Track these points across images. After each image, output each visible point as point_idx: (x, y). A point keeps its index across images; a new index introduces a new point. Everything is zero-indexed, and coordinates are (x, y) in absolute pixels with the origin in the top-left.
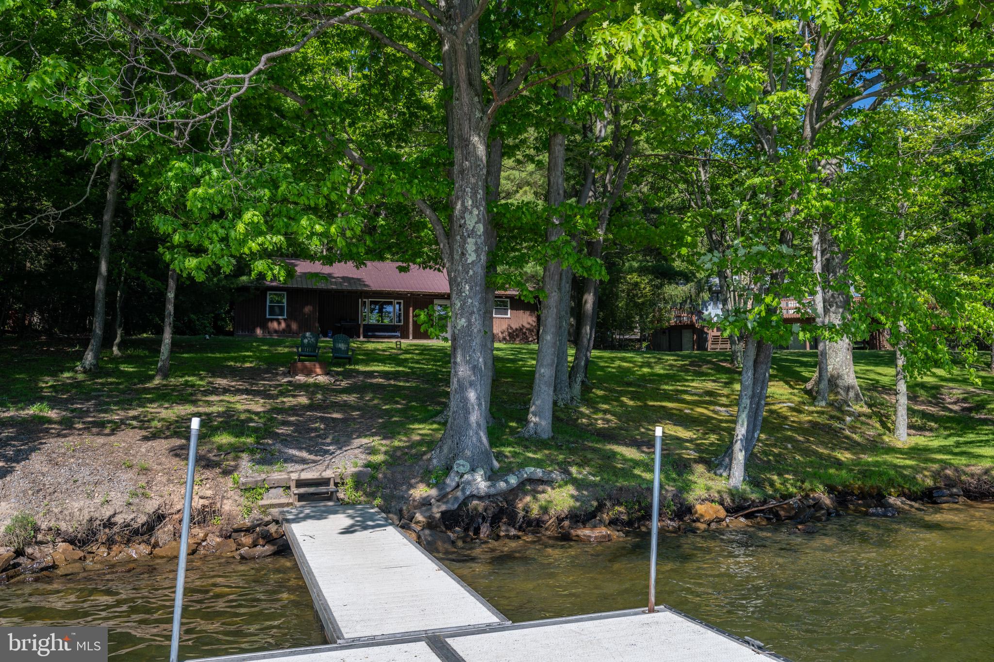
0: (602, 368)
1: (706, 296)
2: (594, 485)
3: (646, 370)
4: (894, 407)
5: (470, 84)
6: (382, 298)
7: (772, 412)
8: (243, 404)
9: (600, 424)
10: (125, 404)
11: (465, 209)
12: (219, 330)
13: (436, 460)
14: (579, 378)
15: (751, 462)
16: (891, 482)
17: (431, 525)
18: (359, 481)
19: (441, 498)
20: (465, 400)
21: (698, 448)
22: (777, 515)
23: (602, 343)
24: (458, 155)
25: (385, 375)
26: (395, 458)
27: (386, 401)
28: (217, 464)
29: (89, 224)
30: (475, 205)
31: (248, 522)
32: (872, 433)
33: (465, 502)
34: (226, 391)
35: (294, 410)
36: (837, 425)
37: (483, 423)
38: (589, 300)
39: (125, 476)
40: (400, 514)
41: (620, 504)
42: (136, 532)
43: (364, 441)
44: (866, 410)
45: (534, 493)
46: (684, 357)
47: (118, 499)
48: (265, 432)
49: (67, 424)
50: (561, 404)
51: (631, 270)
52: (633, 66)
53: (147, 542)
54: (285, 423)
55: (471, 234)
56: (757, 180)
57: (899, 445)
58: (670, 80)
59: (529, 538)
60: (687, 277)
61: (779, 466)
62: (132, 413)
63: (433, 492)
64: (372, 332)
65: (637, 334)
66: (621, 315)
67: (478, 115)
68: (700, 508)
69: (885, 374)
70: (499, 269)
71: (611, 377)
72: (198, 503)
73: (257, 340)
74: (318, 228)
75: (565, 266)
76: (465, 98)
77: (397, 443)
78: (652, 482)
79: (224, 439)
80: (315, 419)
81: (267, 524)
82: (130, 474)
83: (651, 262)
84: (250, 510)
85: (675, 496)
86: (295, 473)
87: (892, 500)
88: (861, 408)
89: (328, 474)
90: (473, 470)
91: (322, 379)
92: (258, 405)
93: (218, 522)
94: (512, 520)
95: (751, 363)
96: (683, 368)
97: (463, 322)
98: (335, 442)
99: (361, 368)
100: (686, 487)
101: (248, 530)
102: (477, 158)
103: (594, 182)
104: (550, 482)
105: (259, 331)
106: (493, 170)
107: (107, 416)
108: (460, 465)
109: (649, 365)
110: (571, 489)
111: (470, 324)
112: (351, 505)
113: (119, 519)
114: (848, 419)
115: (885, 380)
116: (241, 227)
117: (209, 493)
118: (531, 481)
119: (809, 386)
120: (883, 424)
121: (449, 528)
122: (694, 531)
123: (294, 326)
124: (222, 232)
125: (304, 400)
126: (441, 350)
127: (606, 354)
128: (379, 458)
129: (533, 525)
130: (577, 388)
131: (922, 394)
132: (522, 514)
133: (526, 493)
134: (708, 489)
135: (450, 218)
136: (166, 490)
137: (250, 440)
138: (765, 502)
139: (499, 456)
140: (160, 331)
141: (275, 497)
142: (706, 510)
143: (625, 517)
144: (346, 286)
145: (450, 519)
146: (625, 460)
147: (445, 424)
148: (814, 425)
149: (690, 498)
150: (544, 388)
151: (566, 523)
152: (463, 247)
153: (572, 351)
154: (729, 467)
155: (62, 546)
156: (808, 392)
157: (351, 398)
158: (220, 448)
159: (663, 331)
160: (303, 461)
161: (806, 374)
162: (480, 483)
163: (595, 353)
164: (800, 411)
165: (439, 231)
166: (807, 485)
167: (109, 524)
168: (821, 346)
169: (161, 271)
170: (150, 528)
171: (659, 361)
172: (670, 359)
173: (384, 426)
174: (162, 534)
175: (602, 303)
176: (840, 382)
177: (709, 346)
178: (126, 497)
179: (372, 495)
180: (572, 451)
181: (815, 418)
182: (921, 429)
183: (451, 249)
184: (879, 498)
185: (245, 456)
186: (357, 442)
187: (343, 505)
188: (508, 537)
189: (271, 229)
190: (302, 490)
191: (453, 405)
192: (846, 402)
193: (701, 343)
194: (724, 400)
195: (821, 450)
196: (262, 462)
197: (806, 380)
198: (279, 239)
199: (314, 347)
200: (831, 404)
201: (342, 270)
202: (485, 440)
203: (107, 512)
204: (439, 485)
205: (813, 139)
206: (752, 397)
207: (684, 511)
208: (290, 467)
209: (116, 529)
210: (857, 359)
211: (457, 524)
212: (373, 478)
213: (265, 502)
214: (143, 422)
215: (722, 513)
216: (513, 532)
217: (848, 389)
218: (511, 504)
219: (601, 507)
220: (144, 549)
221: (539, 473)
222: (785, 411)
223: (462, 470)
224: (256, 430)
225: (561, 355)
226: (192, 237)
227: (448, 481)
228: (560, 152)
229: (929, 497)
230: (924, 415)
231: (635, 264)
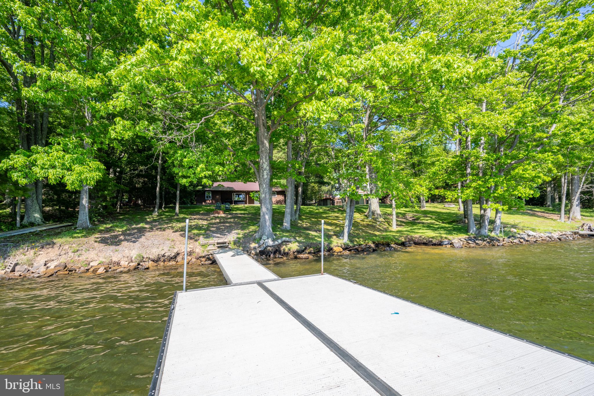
0: (304, 211)
1: (334, 190)
2: (304, 242)
3: (317, 211)
4: (392, 219)
5: (264, 125)
6: (239, 193)
7: (355, 221)
8: (200, 222)
9: (304, 226)
10: (167, 223)
11: (263, 163)
12: (192, 203)
13: (257, 235)
14: (298, 213)
15: (350, 235)
16: (392, 240)
17: (256, 254)
18: (235, 243)
19: (259, 247)
20: (265, 218)
21: (334, 232)
22: (358, 250)
23: (304, 204)
24: (260, 146)
25: (241, 214)
26: (245, 236)
27: (241, 221)
28: (194, 239)
29: (154, 173)
30: (266, 161)
31: (203, 255)
32: (385, 227)
33: (266, 248)
34: (195, 219)
35: (215, 224)
36: (374, 224)
37: (270, 226)
38: (300, 189)
39: (168, 242)
40: (247, 251)
41: (311, 247)
42: (172, 258)
43: (236, 231)
44: (383, 220)
45: (286, 245)
46: (328, 207)
47: (166, 249)
48: (207, 229)
49: (151, 229)
50: (293, 220)
51: (312, 182)
52: (313, 116)
53: (175, 261)
54: (213, 227)
55: (265, 169)
56: (349, 151)
57: (394, 230)
58: (324, 119)
59: (285, 258)
60: (329, 184)
61: (358, 236)
62: (169, 225)
63: (257, 245)
64: (236, 202)
65: (314, 202)
66: (309, 195)
67: (266, 134)
68: (335, 249)
69: (389, 210)
70: (274, 180)
71: (307, 213)
72: (189, 250)
73: (203, 205)
74: (221, 169)
75: (293, 178)
76: (262, 129)
77: (245, 232)
78: (321, 241)
79: (196, 231)
80: (221, 226)
81: (209, 255)
82: (169, 242)
83: (317, 180)
84: (204, 251)
85: (327, 245)
86: (216, 240)
87: (392, 245)
88: (381, 219)
89: (226, 241)
90: (268, 238)
91: (223, 215)
92: (205, 223)
93: (194, 255)
94: (280, 252)
95: (349, 206)
96: (328, 210)
97: (263, 196)
98: (227, 232)
99: (234, 212)
100: (331, 243)
101: (203, 257)
102: (266, 147)
103: (300, 156)
104: (290, 242)
105: (204, 203)
106: (271, 153)
107: (162, 226)
108: (264, 237)
109: (318, 209)
110: (297, 244)
111: (266, 196)
112: (234, 249)
113: (166, 254)
114: (378, 223)
115: (389, 212)
116: (199, 169)
117: (192, 247)
118: (285, 241)
119: (366, 214)
120: (389, 224)
121: (261, 255)
122: (333, 255)
123: (214, 202)
124: (193, 171)
125: (218, 221)
126: (258, 207)
127: (305, 207)
128: (241, 236)
129: (286, 254)
130: (297, 215)
131: (401, 216)
132: (282, 251)
133: (283, 245)
134: (337, 243)
135: (259, 166)
136: (179, 246)
137: (203, 232)
138: (354, 246)
139: (275, 235)
140: (175, 204)
141: (211, 247)
142: (336, 249)
143: (313, 251)
144: (228, 189)
145: (262, 253)
146: (312, 235)
147: (259, 226)
148: (368, 225)
149: (332, 246)
150: (288, 215)
151: (296, 253)
152: (263, 173)
153: (295, 206)
154: (343, 236)
155: (151, 262)
156: (366, 216)
157: (232, 220)
158: (194, 234)
159: (322, 200)
160: (218, 237)
161: (365, 211)
162: (270, 242)
163: (302, 207)
164: (363, 221)
165: (256, 170)
166: (367, 241)
167: (164, 256)
168: (369, 202)
169: (175, 186)
170: (175, 257)
171: (321, 208)
172: (324, 208)
173: (241, 227)
174: (179, 259)
175: (304, 192)
176: (376, 213)
177: (336, 204)
178: (168, 248)
179: (239, 246)
180: (296, 233)
181: (368, 223)
182: (400, 225)
183: (259, 175)
184: (388, 245)
185: (201, 236)
186: (234, 232)
187: (231, 249)
188: (279, 257)
189: (207, 170)
190: (219, 245)
191: (261, 220)
192: (377, 218)
193: (333, 203)
194: (341, 218)
195: (370, 232)
196: (207, 237)
197: (365, 212)
198: (210, 173)
199: (220, 207)
200: (373, 219)
201: (227, 185)
202: (271, 230)
203: (163, 253)
204: (258, 243)
205: (366, 138)
206: (350, 216)
207: (330, 250)
208: (215, 239)
209: (166, 257)
210: (380, 206)
211: (264, 254)
212: (239, 241)
213: (208, 249)
214: (172, 228)
215: (342, 250)
216: (280, 256)
217: (378, 214)
218: (279, 248)
219: (306, 249)
220: (174, 263)
221: (287, 239)
222: (359, 221)
223: (264, 238)
224: (204, 229)
225: (292, 207)
226: (184, 173)
227: (261, 242)
228: (290, 146)
229: (403, 244)
230: (401, 221)
231: (313, 180)
